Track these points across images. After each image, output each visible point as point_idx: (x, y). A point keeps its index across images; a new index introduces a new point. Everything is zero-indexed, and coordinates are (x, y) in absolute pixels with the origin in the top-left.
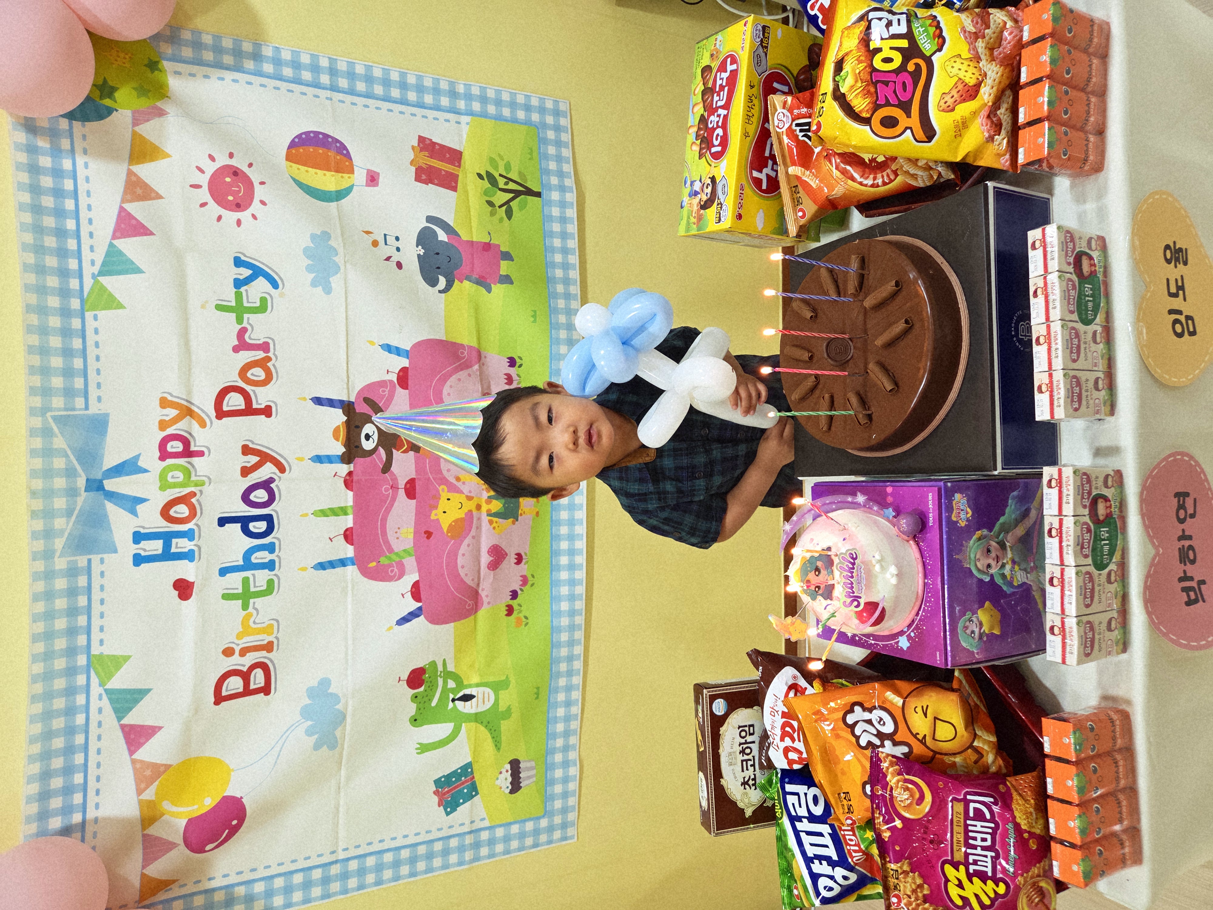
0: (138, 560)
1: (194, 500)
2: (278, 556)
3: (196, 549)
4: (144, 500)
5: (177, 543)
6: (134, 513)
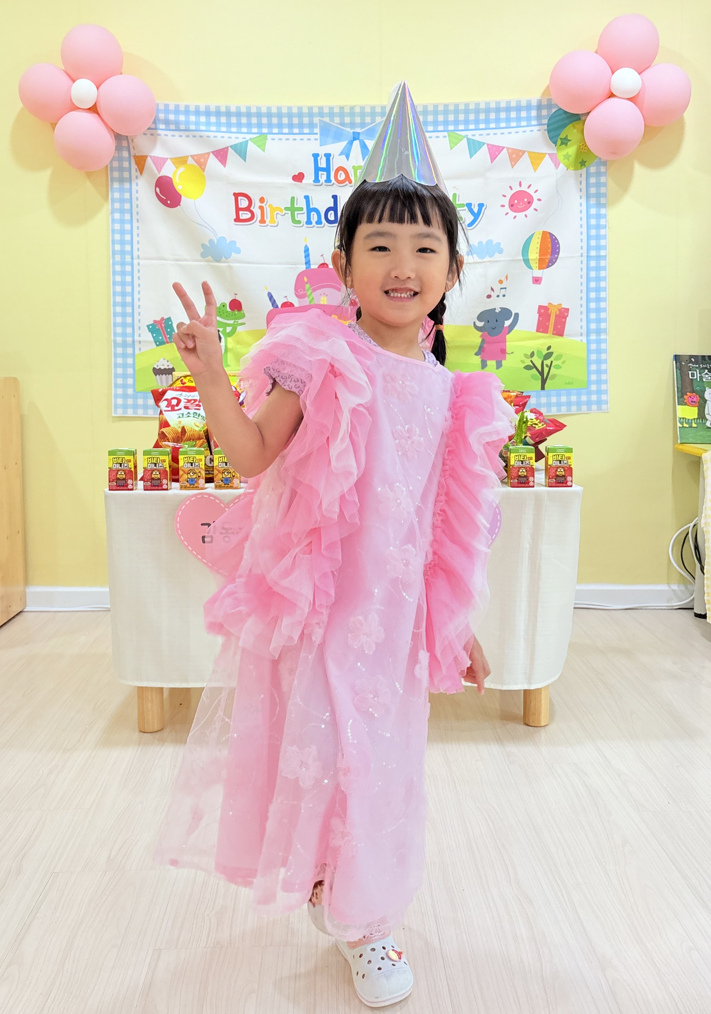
0: (316, 156)
1: (347, 182)
2: (314, 226)
3: (321, 183)
4: (348, 158)
5: (324, 174)
6: (341, 154)
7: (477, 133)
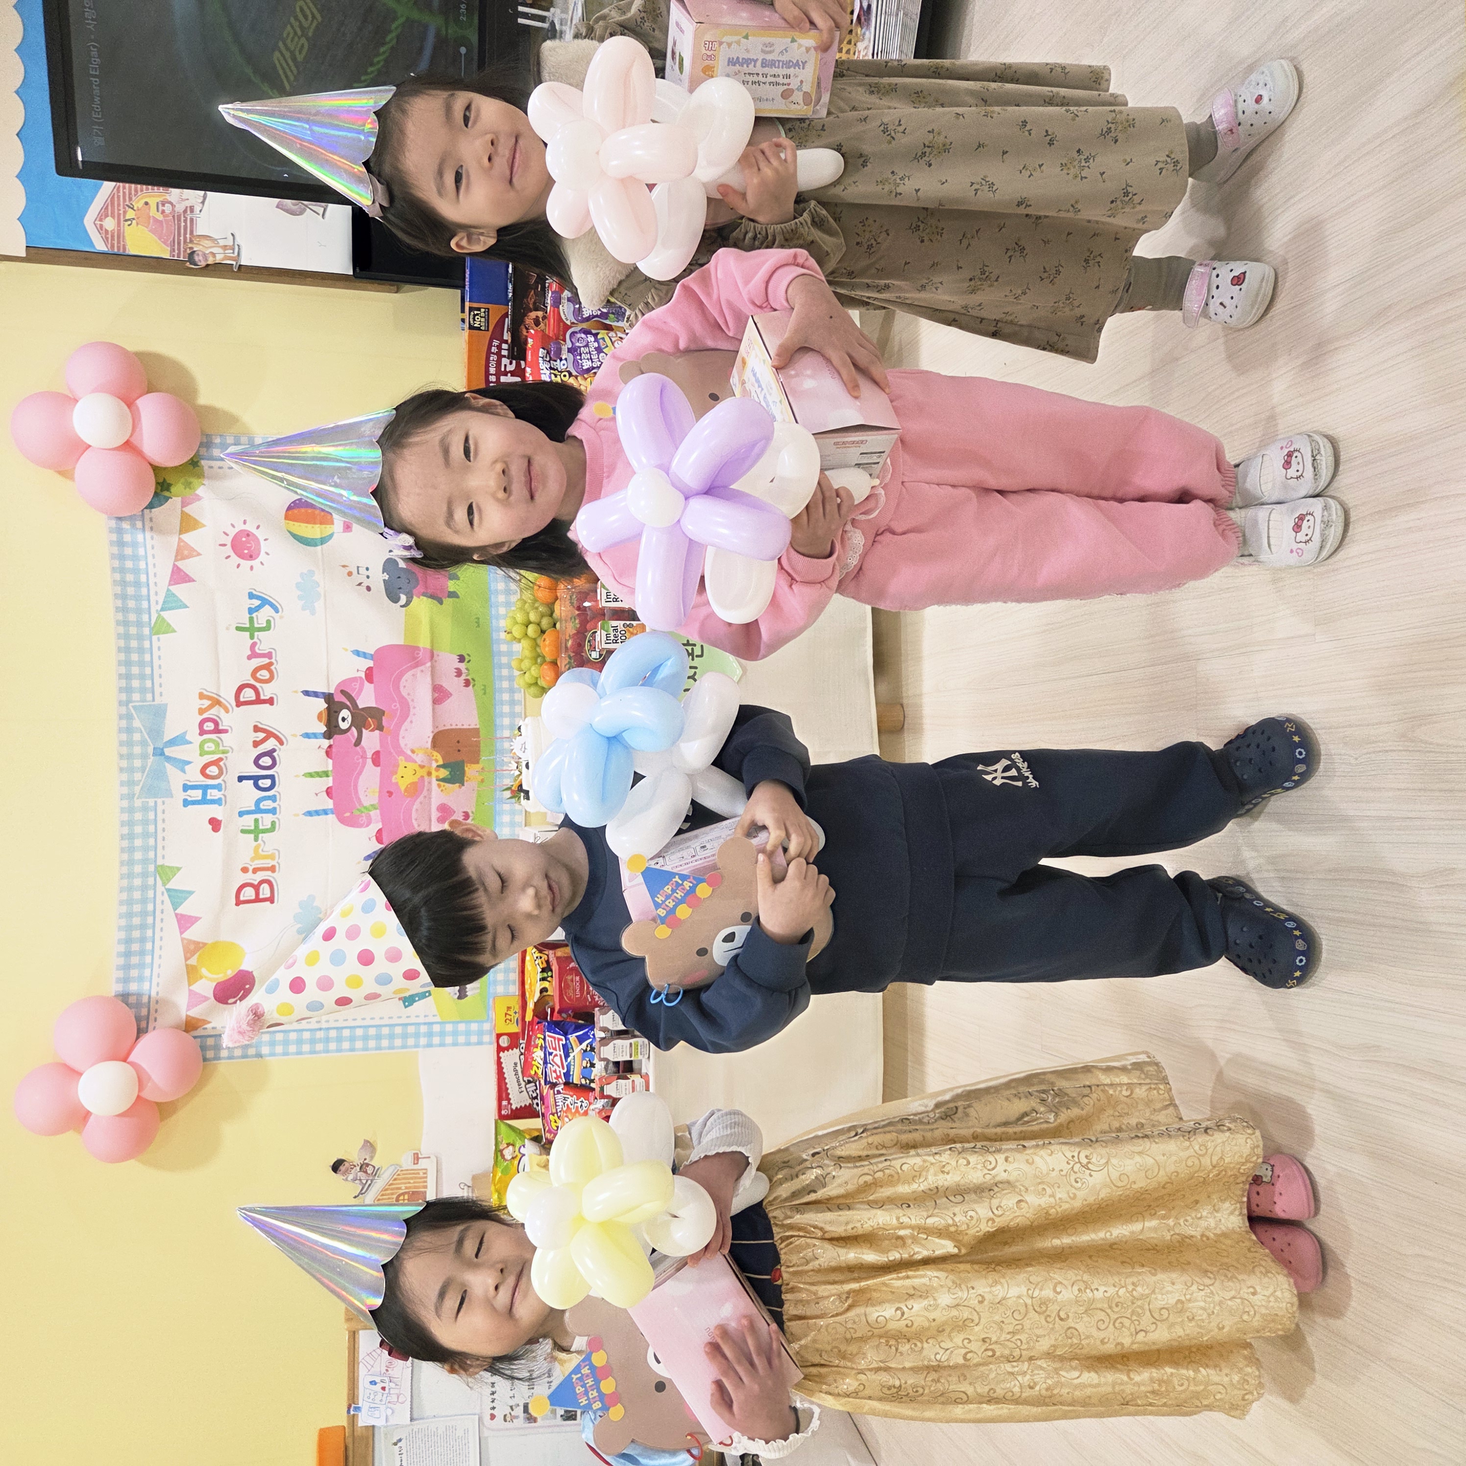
0: (186, 803)
1: (221, 763)
2: (278, 805)
3: (223, 797)
4: (189, 763)
5: (211, 793)
6: (184, 771)
7: (153, 598)
